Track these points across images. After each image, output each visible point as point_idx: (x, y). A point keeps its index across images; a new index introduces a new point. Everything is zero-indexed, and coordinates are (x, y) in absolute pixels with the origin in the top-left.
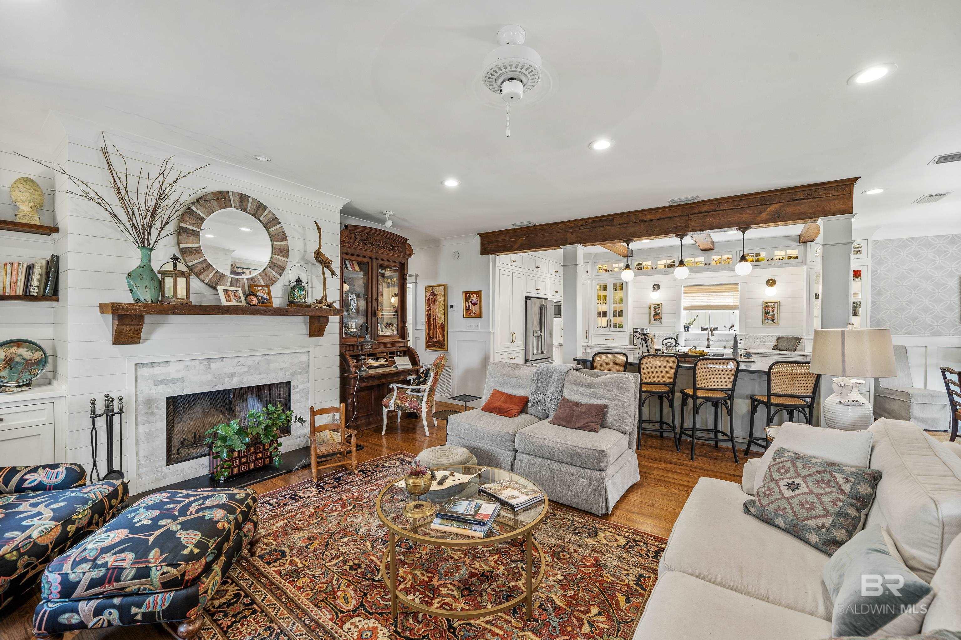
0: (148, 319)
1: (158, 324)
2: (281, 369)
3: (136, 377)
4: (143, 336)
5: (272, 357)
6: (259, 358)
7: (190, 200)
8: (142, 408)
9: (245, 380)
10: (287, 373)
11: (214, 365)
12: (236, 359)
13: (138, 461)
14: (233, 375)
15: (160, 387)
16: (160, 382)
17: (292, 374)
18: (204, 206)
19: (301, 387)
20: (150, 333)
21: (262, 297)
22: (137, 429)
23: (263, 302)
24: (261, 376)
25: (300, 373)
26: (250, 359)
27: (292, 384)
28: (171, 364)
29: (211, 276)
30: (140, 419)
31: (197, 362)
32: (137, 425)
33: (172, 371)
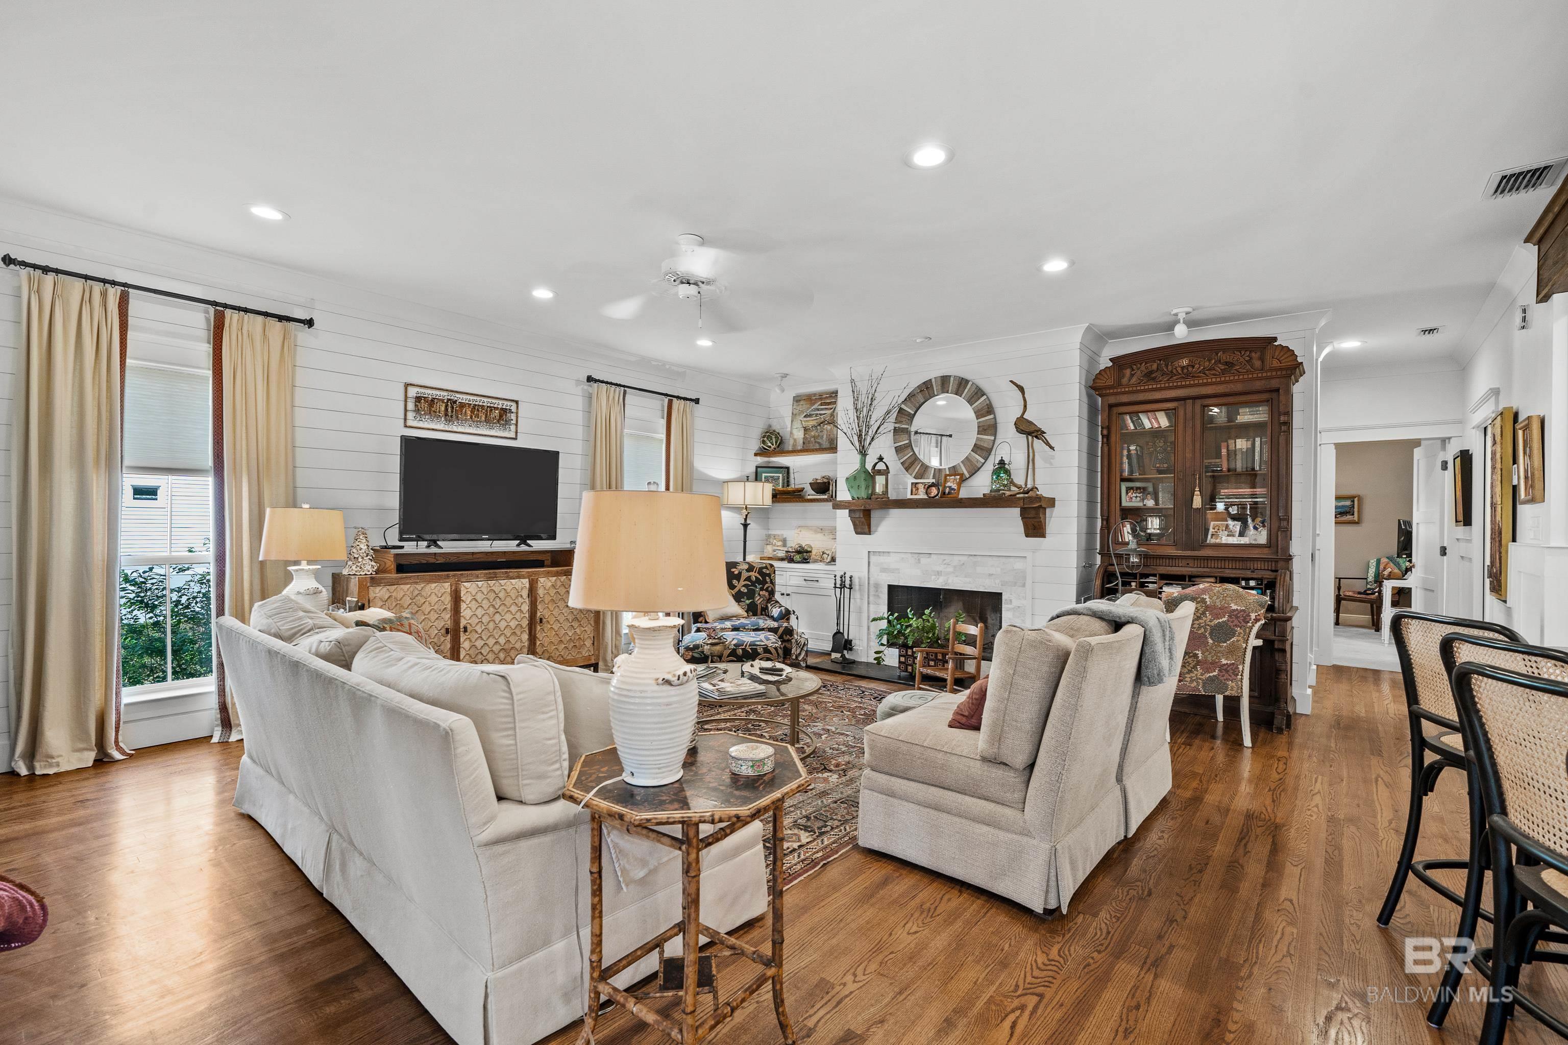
0: (875, 515)
1: (882, 518)
2: (990, 575)
3: (869, 563)
4: (873, 529)
5: (979, 559)
6: (965, 558)
7: (900, 402)
8: (872, 589)
9: (950, 581)
10: (997, 581)
11: (924, 560)
12: (942, 557)
13: (869, 634)
14: (939, 573)
15: (884, 574)
16: (884, 570)
17: (1004, 584)
18: (912, 402)
19: (1015, 603)
20: (877, 526)
21: (950, 487)
22: (868, 606)
23: (949, 493)
24: (968, 580)
25: (1015, 584)
26: (956, 558)
27: (1004, 597)
28: (891, 554)
29: (916, 470)
30: (871, 598)
31: (910, 555)
32: (868, 604)
33: (890, 561)
